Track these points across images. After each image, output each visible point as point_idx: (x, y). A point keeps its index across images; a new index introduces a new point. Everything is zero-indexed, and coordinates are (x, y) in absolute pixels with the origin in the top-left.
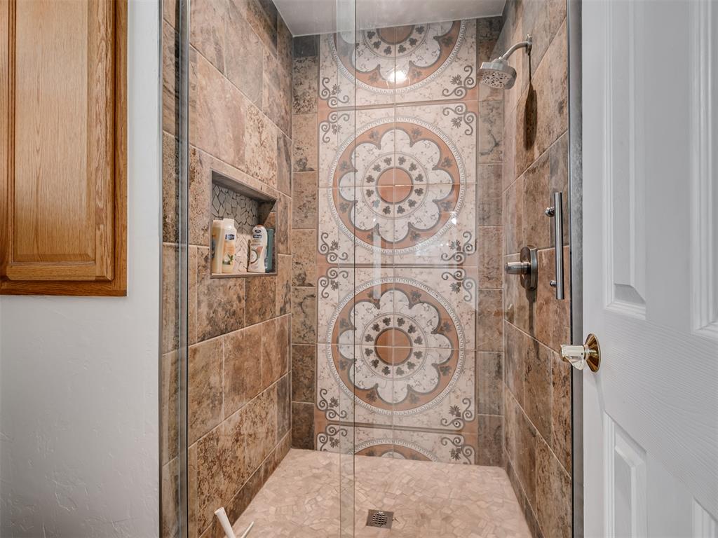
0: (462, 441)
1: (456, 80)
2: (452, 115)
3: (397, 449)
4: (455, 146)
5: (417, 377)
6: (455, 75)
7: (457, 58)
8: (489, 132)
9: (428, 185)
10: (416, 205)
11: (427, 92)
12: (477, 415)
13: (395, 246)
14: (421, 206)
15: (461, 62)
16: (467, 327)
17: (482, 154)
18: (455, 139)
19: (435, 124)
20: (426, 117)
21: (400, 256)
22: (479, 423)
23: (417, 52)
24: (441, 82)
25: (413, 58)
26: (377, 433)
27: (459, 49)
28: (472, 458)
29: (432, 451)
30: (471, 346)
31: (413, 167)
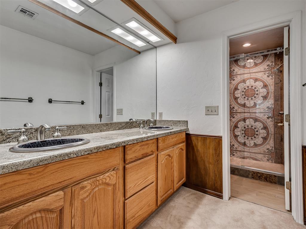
0: (270, 157)
1: (268, 65)
2: (267, 74)
3: (251, 158)
4: (268, 82)
5: (257, 140)
6: (268, 64)
7: (268, 60)
8: (279, 78)
9: (260, 92)
10: (256, 98)
11: (259, 69)
12: (275, 151)
13: (250, 108)
14: (257, 98)
15: (269, 61)
16: (272, 128)
17: (276, 84)
18: (268, 81)
19: (262, 77)
20: (259, 76)
21: (251, 110)
22: (276, 153)
23: (256, 60)
24: (264, 66)
25: (255, 61)
26: (246, 153)
27: (269, 58)
28: (273, 161)
29: (261, 159)
30: (273, 133)
31: (255, 88)
